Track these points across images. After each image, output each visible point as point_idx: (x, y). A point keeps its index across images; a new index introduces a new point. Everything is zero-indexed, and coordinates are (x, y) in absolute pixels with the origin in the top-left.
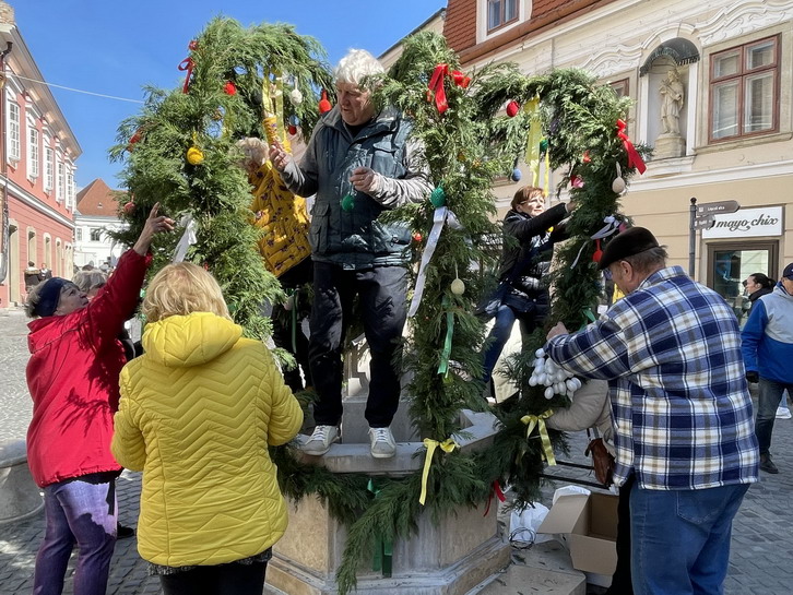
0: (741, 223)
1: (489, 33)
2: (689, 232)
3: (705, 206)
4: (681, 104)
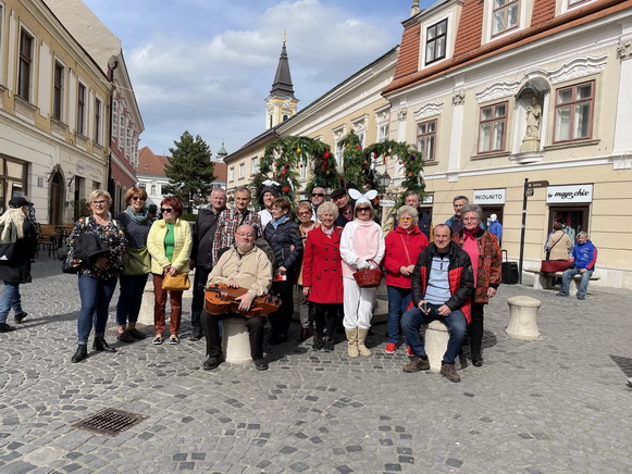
1: (427, 64)
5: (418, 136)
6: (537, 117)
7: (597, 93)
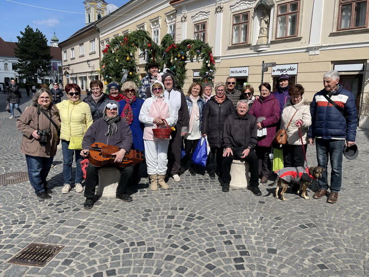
0: (284, 70)
2: (261, 73)
3: (267, 64)
4: (268, 23)
5: (195, 33)
6: (266, 22)
7: (301, 8)
